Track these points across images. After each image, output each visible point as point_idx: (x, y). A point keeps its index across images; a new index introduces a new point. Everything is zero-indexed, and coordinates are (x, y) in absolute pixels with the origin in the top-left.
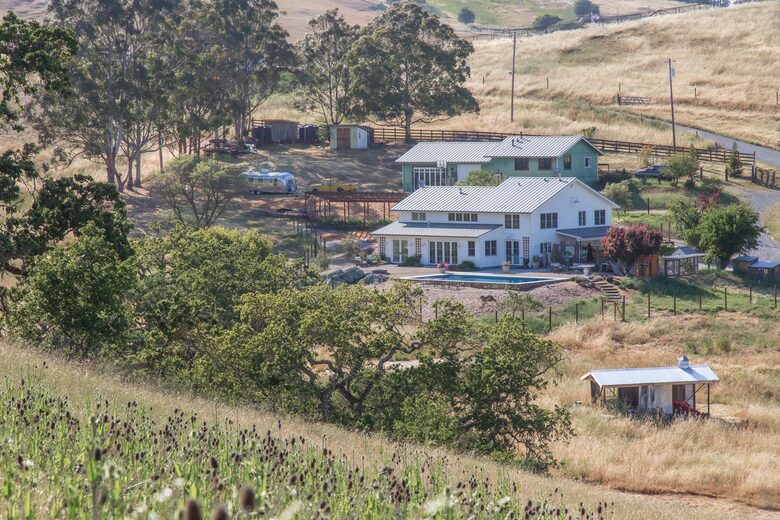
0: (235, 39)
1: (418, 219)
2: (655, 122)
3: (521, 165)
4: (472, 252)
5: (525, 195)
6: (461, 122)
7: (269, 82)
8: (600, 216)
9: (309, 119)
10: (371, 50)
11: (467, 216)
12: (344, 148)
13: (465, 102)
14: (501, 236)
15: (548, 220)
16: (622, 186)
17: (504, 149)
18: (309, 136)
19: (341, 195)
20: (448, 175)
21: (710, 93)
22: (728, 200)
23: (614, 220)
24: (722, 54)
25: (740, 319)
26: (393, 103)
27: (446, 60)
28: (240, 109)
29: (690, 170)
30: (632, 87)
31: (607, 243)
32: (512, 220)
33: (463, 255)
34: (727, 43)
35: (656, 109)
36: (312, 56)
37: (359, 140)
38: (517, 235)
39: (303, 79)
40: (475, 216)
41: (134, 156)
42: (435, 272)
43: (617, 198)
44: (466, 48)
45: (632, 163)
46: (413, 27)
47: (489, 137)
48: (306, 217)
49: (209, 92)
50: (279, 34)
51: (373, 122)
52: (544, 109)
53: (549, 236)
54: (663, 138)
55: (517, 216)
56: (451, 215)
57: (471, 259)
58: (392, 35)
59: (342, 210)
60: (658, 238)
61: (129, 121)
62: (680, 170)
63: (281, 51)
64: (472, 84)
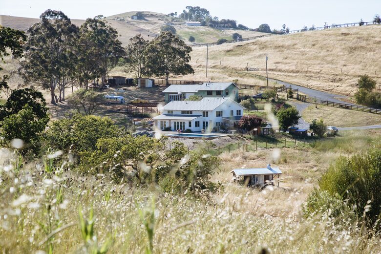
0: (101, 45)
1: (170, 113)
2: (260, 77)
3: (210, 93)
4: (190, 126)
5: (210, 104)
6: (188, 77)
7: (115, 62)
8: (239, 112)
9: (129, 76)
10: (153, 50)
11: (188, 112)
12: (143, 87)
13: (189, 70)
14: (201, 120)
15: (219, 114)
16: (247, 101)
17: (203, 87)
18: (130, 82)
19: (141, 104)
20: (182, 97)
21: (281, 66)
22: (287, 106)
23: (245, 114)
24: (286, 52)
25: (291, 150)
26: (162, 70)
27: (182, 54)
28: (103, 72)
29: (274, 95)
30: (252, 64)
31: (241, 122)
32: (206, 114)
33: (187, 127)
34: (288, 47)
35: (261, 73)
36: (131, 52)
37: (149, 84)
38: (206, 119)
39: (128, 61)
40: (191, 112)
41: (62, 89)
42: (177, 133)
43: (246, 106)
44: (189, 49)
45: (252, 93)
46: (169, 41)
47: (198, 83)
48: (128, 112)
49: (92, 66)
50: (118, 43)
51: (154, 77)
52: (219, 72)
53: (219, 119)
54: (262, 83)
55: (207, 112)
56: (183, 112)
57: (190, 128)
58: (161, 44)
59: (141, 110)
60: (261, 120)
61: (60, 75)
62: (270, 96)
63: (119, 51)
64: (191, 63)
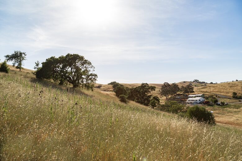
0: (175, 88)
1: (189, 100)
2: (209, 93)
3: (198, 96)
5: (198, 98)
6: (193, 93)
7: (178, 91)
8: (204, 100)
9: (181, 93)
10: (186, 88)
12: (184, 95)
13: (194, 92)
14: (196, 102)
15: (200, 100)
16: (206, 98)
17: (196, 95)
18: (181, 95)
19: (183, 99)
20: (192, 97)
21: (215, 91)
22: (215, 98)
23: (205, 100)
24: (215, 88)
25: (216, 108)
26: (188, 92)
27: (192, 89)
28: (176, 93)
29: (213, 96)
30: (207, 90)
31: (204, 102)
32: (197, 100)
33: (193, 103)
34: (216, 87)
35: (209, 92)
36: (181, 89)
37: (185, 95)
38: (197, 101)
39: (181, 91)
40: (194, 100)
41: (168, 96)
42: (190, 104)
43: (206, 99)
44: (193, 88)
45: (207, 96)
46: (189, 87)
47: (196, 94)
48: (181, 100)
49: (173, 92)
50: (179, 87)
51: (186, 93)
52: (200, 92)
53: (200, 101)
54: (210, 94)
56: (192, 100)
58: (187, 87)
59: (184, 100)
60: (209, 102)
61: (167, 94)
62: (212, 96)
63: (179, 89)
64: (194, 90)
